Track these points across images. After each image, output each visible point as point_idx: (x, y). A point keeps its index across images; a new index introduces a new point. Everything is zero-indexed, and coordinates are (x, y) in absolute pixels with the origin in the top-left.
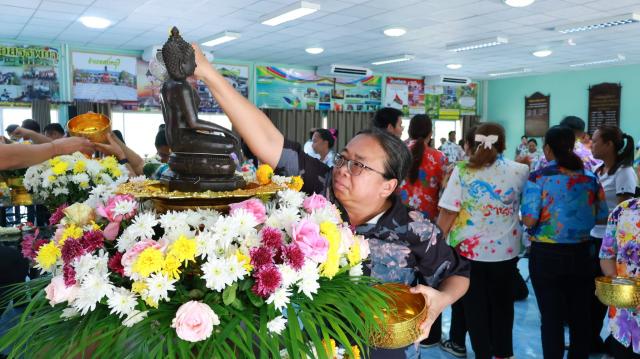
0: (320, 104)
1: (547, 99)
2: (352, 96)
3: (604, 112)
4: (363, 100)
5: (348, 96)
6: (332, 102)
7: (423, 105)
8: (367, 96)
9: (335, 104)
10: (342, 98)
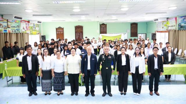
0: (4, 30)
1: (63, 29)
2: (13, 27)
3: (79, 33)
4: (16, 28)
5: (11, 27)
6: (8, 29)
7: (29, 30)
8: (16, 27)
9: (8, 30)
10: (10, 28)
